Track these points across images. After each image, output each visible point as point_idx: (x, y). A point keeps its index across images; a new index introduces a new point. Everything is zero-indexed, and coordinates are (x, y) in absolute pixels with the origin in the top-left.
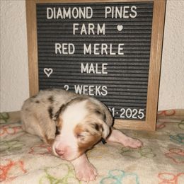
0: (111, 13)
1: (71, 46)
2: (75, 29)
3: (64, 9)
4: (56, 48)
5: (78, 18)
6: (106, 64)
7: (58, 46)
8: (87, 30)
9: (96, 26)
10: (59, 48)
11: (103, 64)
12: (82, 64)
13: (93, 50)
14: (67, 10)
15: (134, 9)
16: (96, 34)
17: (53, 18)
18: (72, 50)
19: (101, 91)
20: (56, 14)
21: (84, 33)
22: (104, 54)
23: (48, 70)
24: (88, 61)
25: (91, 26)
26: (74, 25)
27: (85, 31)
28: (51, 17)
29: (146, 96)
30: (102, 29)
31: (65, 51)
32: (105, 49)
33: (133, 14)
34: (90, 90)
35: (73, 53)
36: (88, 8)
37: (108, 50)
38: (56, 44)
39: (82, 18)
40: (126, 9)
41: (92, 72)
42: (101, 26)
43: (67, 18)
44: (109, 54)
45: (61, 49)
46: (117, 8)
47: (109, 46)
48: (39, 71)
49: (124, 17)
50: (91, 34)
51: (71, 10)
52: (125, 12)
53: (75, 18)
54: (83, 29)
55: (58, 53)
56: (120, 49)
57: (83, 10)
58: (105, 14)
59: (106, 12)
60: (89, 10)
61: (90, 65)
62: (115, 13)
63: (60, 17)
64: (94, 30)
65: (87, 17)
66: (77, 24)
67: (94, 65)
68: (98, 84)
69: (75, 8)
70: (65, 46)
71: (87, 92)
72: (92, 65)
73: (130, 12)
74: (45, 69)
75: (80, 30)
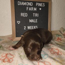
2: (27, 9)
3: (24, 2)
4: (21, 15)
7: (22, 14)
9: (34, 8)
10: (22, 15)
11: (36, 20)
12: (30, 20)
14: (25, 3)
18: (26, 15)
20: (21, 4)
23: (19, 22)
26: (27, 7)
30: (35, 9)
31: (24, 15)
33: (44, 5)
38: (21, 13)
39: (29, 5)
40: (42, 4)
42: (35, 8)
43: (25, 5)
45: (23, 15)
46: (39, 3)
48: (16, 22)
49: (41, 6)
50: (32, 10)
53: (27, 5)
55: (22, 16)
57: (30, 3)
59: (37, 4)
60: (32, 3)
63: (22, 5)
67: (34, 20)
68: (35, 26)
69: (27, 2)
70: (24, 14)
71: (32, 28)
72: (33, 20)
73: (43, 5)
74: (17, 21)
75: (29, 9)
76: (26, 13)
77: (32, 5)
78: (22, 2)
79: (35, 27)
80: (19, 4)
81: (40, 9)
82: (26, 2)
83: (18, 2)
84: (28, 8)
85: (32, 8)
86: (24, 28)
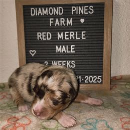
0: (76, 11)
1: (49, 34)
2: (51, 22)
3: (43, 9)
4: (38, 36)
5: (53, 15)
6: (74, 46)
8: (60, 23)
9: (66, 20)
10: (40, 36)
11: (72, 46)
12: (57, 47)
13: (64, 36)
14: (45, 10)
15: (91, 8)
16: (66, 25)
17: (36, 15)
18: (49, 37)
19: (71, 64)
20: (38, 13)
21: (57, 25)
22: (72, 39)
23: (33, 52)
24: (61, 45)
25: (63, 20)
26: (51, 19)
27: (58, 23)
28: (34, 15)
29: (102, 67)
30: (70, 22)
31: (45, 38)
32: (73, 36)
33: (91, 11)
34: (63, 65)
35: (50, 39)
37: (75, 36)
38: (38, 33)
39: (56, 14)
40: (86, 8)
41: (64, 52)
42: (70, 20)
43: (45, 15)
44: (76, 39)
45: (42, 37)
46: (80, 8)
47: (75, 34)
48: (26, 53)
49: (85, 13)
50: (63, 25)
51: (48, 10)
52: (85, 10)
53: (51, 15)
54: (57, 23)
55: (40, 39)
56: (83, 35)
57: (56, 9)
58: (72, 12)
59: (73, 11)
60: (61, 9)
62: (78, 11)
63: (40, 14)
64: (65, 23)
65: (60, 14)
66: (53, 19)
67: (66, 47)
68: (69, 60)
69: (51, 8)
70: (45, 35)
72: (64, 47)
73: (89, 10)
74: (30, 51)
75: (55, 23)
76: (48, 33)
78: (40, 10)
79: (69, 64)
80: (33, 13)
81: (83, 21)
83: (32, 9)
84: (52, 21)
85: (61, 19)
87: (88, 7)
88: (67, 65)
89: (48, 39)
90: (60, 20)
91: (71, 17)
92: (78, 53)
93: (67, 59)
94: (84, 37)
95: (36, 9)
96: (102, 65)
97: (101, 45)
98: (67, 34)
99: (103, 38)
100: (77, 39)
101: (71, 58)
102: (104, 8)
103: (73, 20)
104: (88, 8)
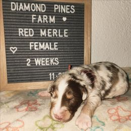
0: (58, 9)
1: (31, 31)
2: (33, 19)
3: (25, 4)
4: (20, 32)
5: (35, 11)
6: (57, 43)
7: (21, 30)
8: (42, 20)
9: (49, 17)
10: (22, 32)
11: (55, 43)
12: (40, 43)
13: (47, 33)
14: (27, 5)
15: (73, 7)
16: (49, 22)
17: (16, 10)
18: (31, 33)
19: (54, 61)
20: (19, 8)
21: (40, 22)
22: (55, 36)
23: (14, 48)
24: (44, 41)
25: (45, 17)
28: (14, 10)
30: (52, 20)
32: (56, 33)
34: (47, 62)
35: (32, 35)
36: (42, 5)
37: (58, 34)
38: (19, 29)
39: (38, 11)
40: (68, 7)
41: (47, 49)
42: (52, 18)
43: (27, 11)
44: (58, 36)
45: (24, 33)
47: (58, 31)
48: (6, 49)
49: (67, 12)
50: (45, 22)
51: (30, 5)
52: (67, 9)
54: (40, 19)
55: (21, 36)
56: (65, 33)
57: (39, 6)
59: (55, 9)
60: (43, 6)
61: (45, 44)
62: (61, 10)
63: (21, 10)
64: (47, 20)
65: (42, 11)
66: (35, 16)
67: (49, 44)
68: (52, 57)
69: (33, 4)
70: (26, 31)
71: (45, 63)
72: (47, 44)
73: (70, 9)
74: (11, 48)
75: (37, 20)
76: (30, 29)
77: (44, 9)
78: (21, 4)
79: (52, 61)
80: (14, 7)
82: (29, 4)
83: (12, 3)
84: (34, 17)
86: (27, 62)
87: (69, 6)
88: (50, 62)
89: (30, 35)
90: (42, 17)
91: (54, 15)
92: (60, 50)
93: (50, 55)
94: (66, 34)
95: (17, 3)
96: (83, 61)
97: (81, 43)
98: (50, 31)
99: (84, 36)
100: (60, 36)
101: (55, 55)
102: (84, 8)
103: (55, 18)
104: (69, 8)
